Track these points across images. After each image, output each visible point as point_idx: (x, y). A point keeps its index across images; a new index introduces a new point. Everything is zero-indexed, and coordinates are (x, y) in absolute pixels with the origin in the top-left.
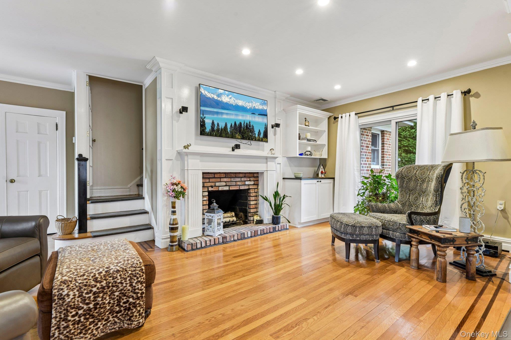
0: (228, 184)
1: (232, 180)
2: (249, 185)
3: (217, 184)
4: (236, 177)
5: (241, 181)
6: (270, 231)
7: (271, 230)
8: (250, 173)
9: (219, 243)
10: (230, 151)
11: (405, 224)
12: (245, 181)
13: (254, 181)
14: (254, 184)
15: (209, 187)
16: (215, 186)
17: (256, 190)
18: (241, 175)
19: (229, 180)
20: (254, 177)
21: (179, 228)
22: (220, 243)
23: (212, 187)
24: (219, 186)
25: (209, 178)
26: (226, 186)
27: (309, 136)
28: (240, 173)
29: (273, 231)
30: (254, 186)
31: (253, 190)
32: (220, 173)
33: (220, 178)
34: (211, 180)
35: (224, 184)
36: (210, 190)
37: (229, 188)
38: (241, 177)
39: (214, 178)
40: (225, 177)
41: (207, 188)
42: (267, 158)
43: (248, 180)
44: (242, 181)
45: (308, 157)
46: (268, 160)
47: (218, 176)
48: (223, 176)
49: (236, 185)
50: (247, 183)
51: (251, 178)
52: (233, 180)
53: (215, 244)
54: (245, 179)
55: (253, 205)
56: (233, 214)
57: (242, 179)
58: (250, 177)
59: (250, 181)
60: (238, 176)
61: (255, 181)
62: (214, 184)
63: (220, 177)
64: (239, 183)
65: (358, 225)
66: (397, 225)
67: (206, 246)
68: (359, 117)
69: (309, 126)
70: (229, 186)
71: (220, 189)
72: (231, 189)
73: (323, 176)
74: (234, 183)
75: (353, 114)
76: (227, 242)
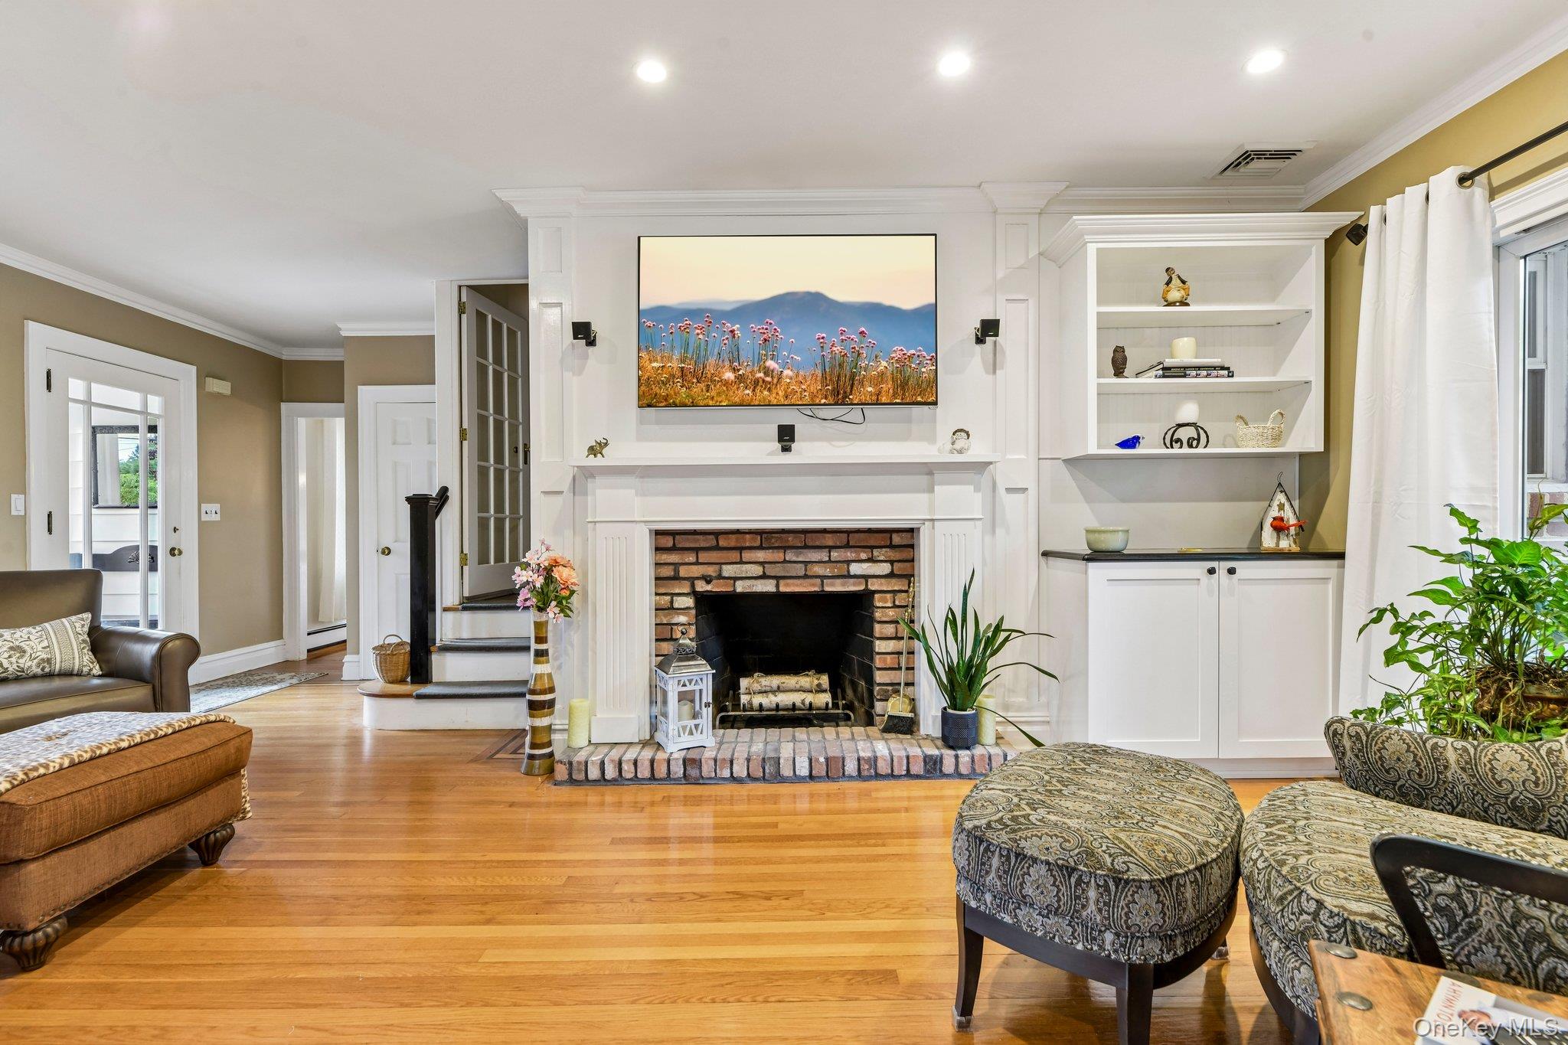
0: (771, 570)
1: (790, 556)
2: (866, 578)
3: (728, 571)
4: (806, 547)
5: (830, 561)
6: (908, 770)
7: (918, 768)
8: (870, 531)
9: (669, 778)
10: (771, 454)
11: (1353, 923)
12: (848, 562)
13: (892, 562)
14: (891, 575)
15: (698, 578)
16: (720, 577)
17: (900, 600)
18: (829, 540)
19: (778, 556)
20: (891, 546)
21: (558, 706)
22: (675, 779)
23: (708, 580)
24: (735, 579)
25: (697, 550)
26: (764, 577)
27: (1184, 351)
28: (825, 531)
29: (927, 771)
30: (894, 581)
31: (889, 596)
32: (738, 532)
33: (741, 549)
34: (704, 557)
35: (757, 570)
36: (698, 589)
37: (777, 586)
38: (830, 548)
39: (717, 548)
40: (761, 548)
41: (688, 584)
42: (929, 470)
43: (863, 556)
44: (833, 562)
45: (1186, 450)
46: (937, 477)
47: (733, 544)
48: (748, 541)
49: (806, 577)
50: (855, 569)
51: (876, 552)
52: (794, 559)
53: (653, 778)
54: (850, 555)
55: (888, 657)
56: (825, 680)
57: (835, 555)
58: (872, 548)
59: (871, 560)
60: (818, 543)
61: (899, 561)
62: (715, 572)
63: (739, 545)
64: (818, 570)
65: (1002, 838)
66: (1302, 912)
67: (619, 780)
68: (1493, 192)
69: (1187, 304)
70: (778, 578)
71: (740, 587)
72: (782, 589)
73: (1285, 544)
74: (800, 570)
75: (1444, 182)
76: (699, 781)
